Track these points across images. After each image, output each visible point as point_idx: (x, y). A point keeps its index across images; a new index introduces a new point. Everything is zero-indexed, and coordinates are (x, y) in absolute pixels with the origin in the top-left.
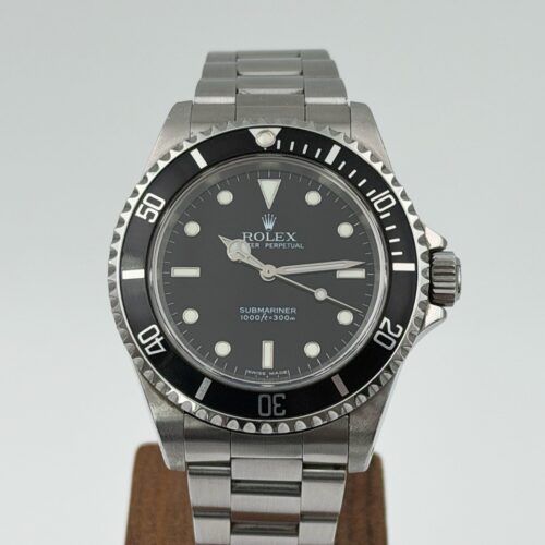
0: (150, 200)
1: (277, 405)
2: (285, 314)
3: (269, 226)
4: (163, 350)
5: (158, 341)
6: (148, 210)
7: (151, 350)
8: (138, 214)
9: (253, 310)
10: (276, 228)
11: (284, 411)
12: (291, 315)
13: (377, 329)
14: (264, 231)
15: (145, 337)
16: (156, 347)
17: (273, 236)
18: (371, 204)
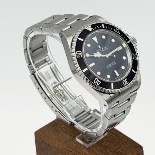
0: (78, 53)
1: (126, 82)
2: (114, 63)
3: (100, 47)
4: (101, 82)
5: (99, 81)
6: (79, 55)
7: (98, 84)
8: (77, 57)
9: (108, 66)
10: (101, 47)
11: (128, 82)
12: (115, 63)
13: (133, 57)
14: (100, 49)
15: (95, 82)
16: (99, 82)
17: (102, 49)
18: (116, 32)
